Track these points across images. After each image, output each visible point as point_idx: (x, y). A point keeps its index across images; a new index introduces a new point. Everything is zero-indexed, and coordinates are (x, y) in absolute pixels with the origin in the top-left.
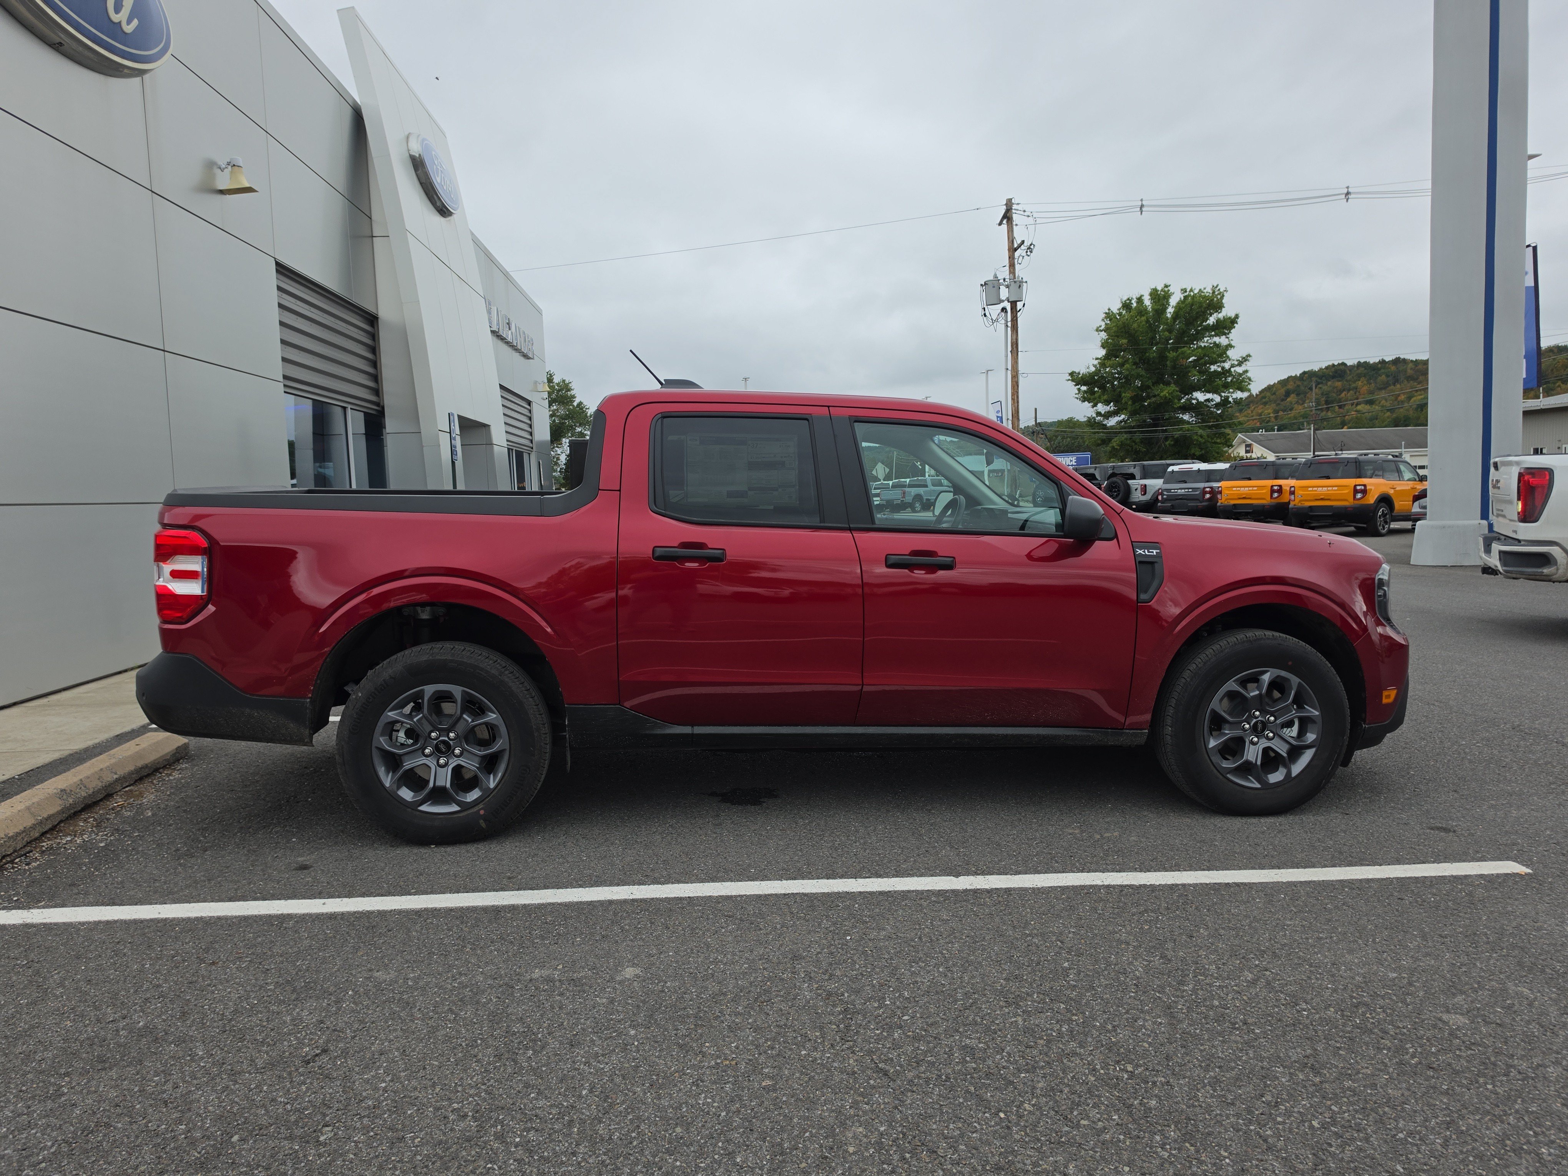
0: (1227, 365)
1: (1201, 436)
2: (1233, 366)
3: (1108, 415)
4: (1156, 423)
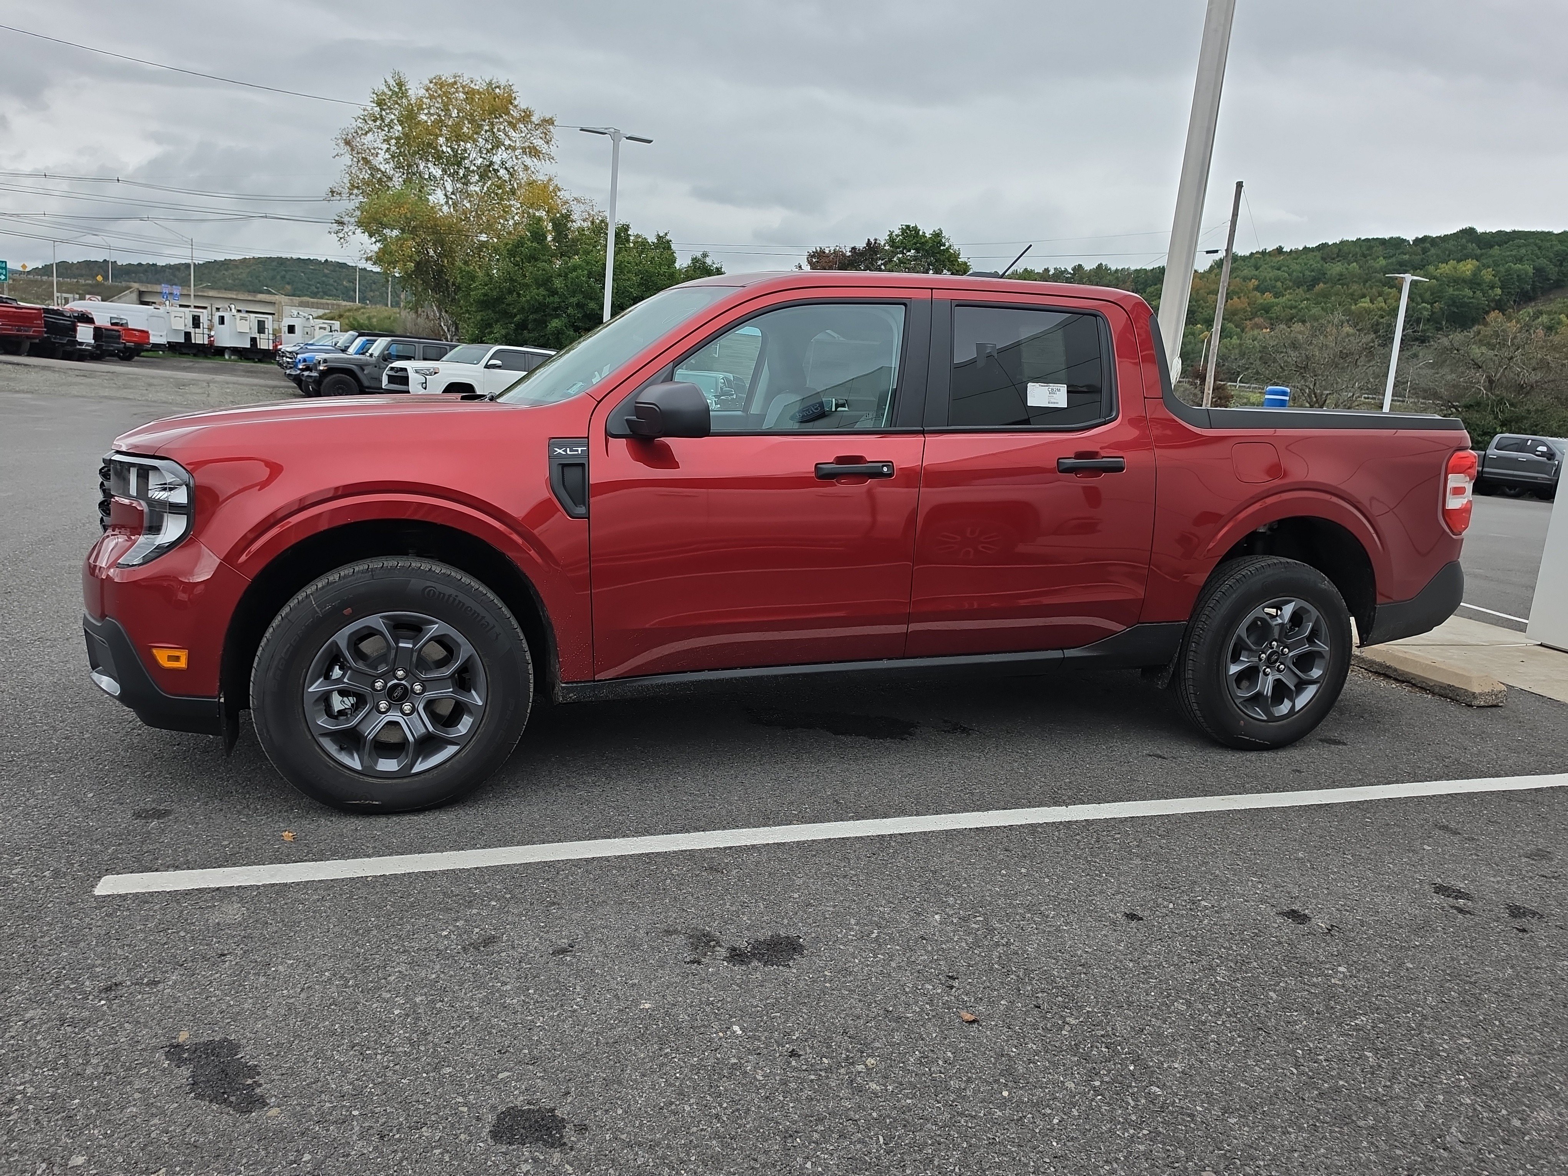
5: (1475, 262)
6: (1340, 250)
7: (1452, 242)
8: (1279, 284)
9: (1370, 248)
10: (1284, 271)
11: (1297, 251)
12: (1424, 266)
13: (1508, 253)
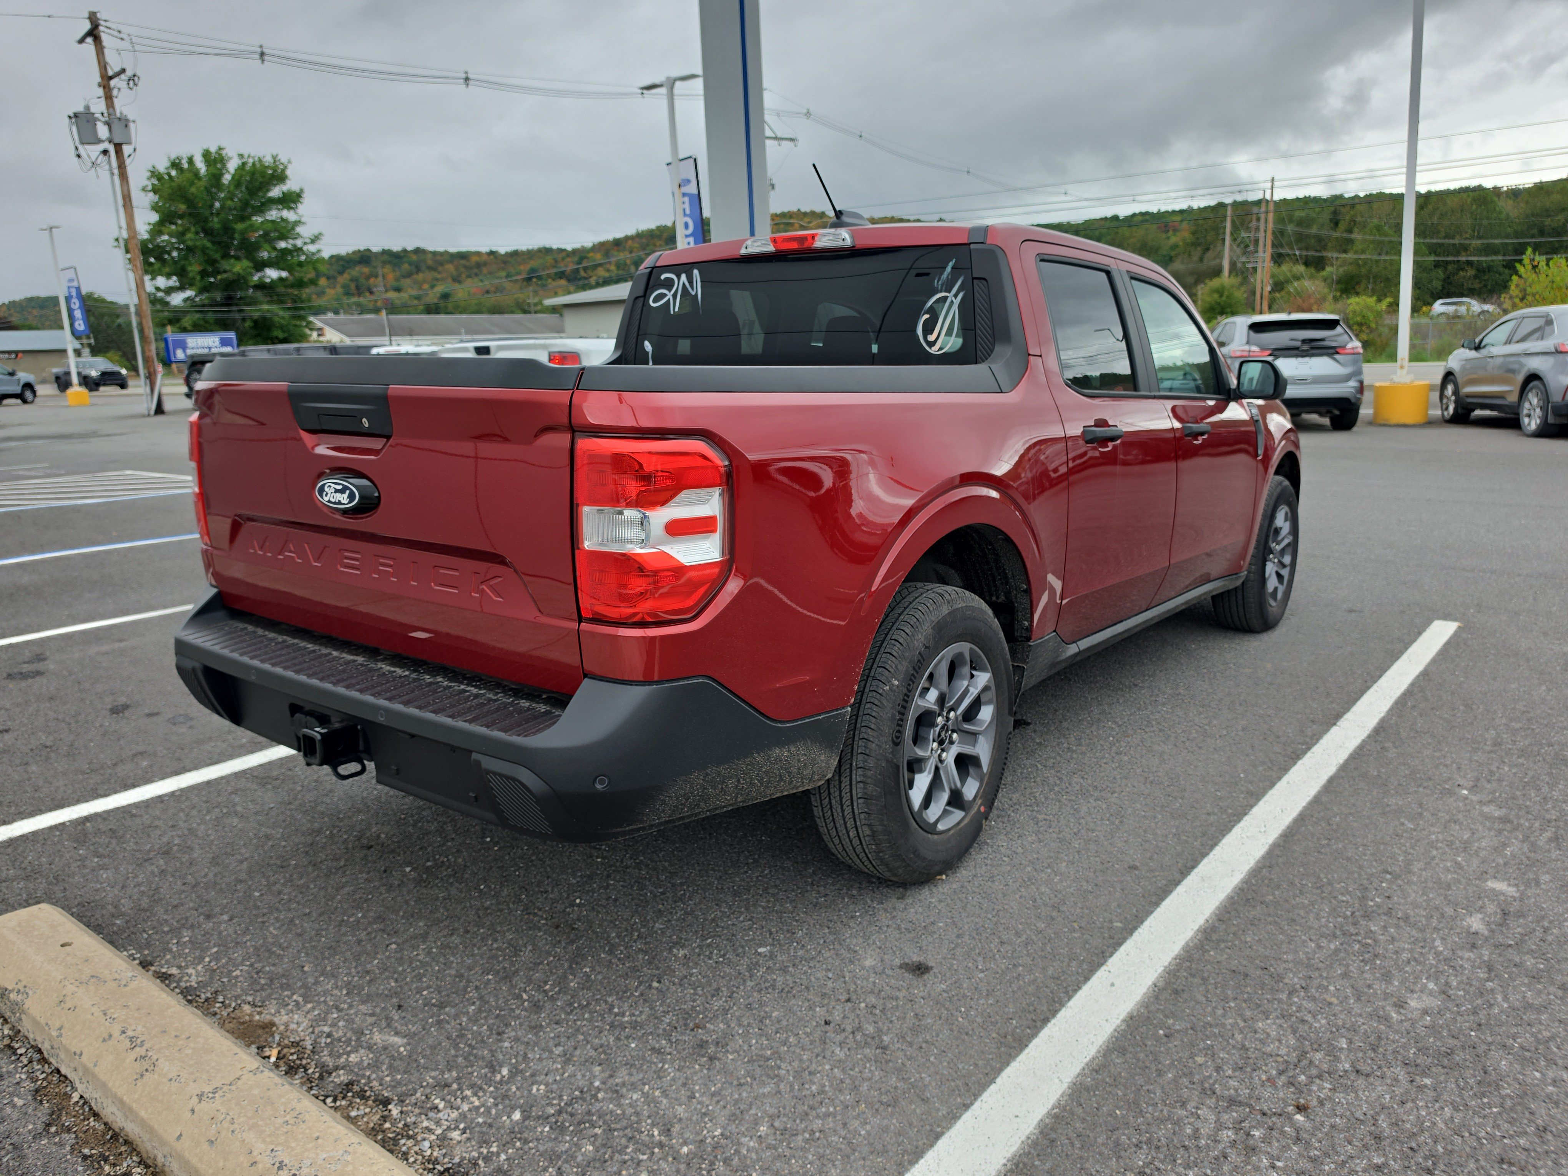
0: (299, 243)
1: (283, 318)
2: (305, 243)
3: (169, 291)
4: (229, 301)
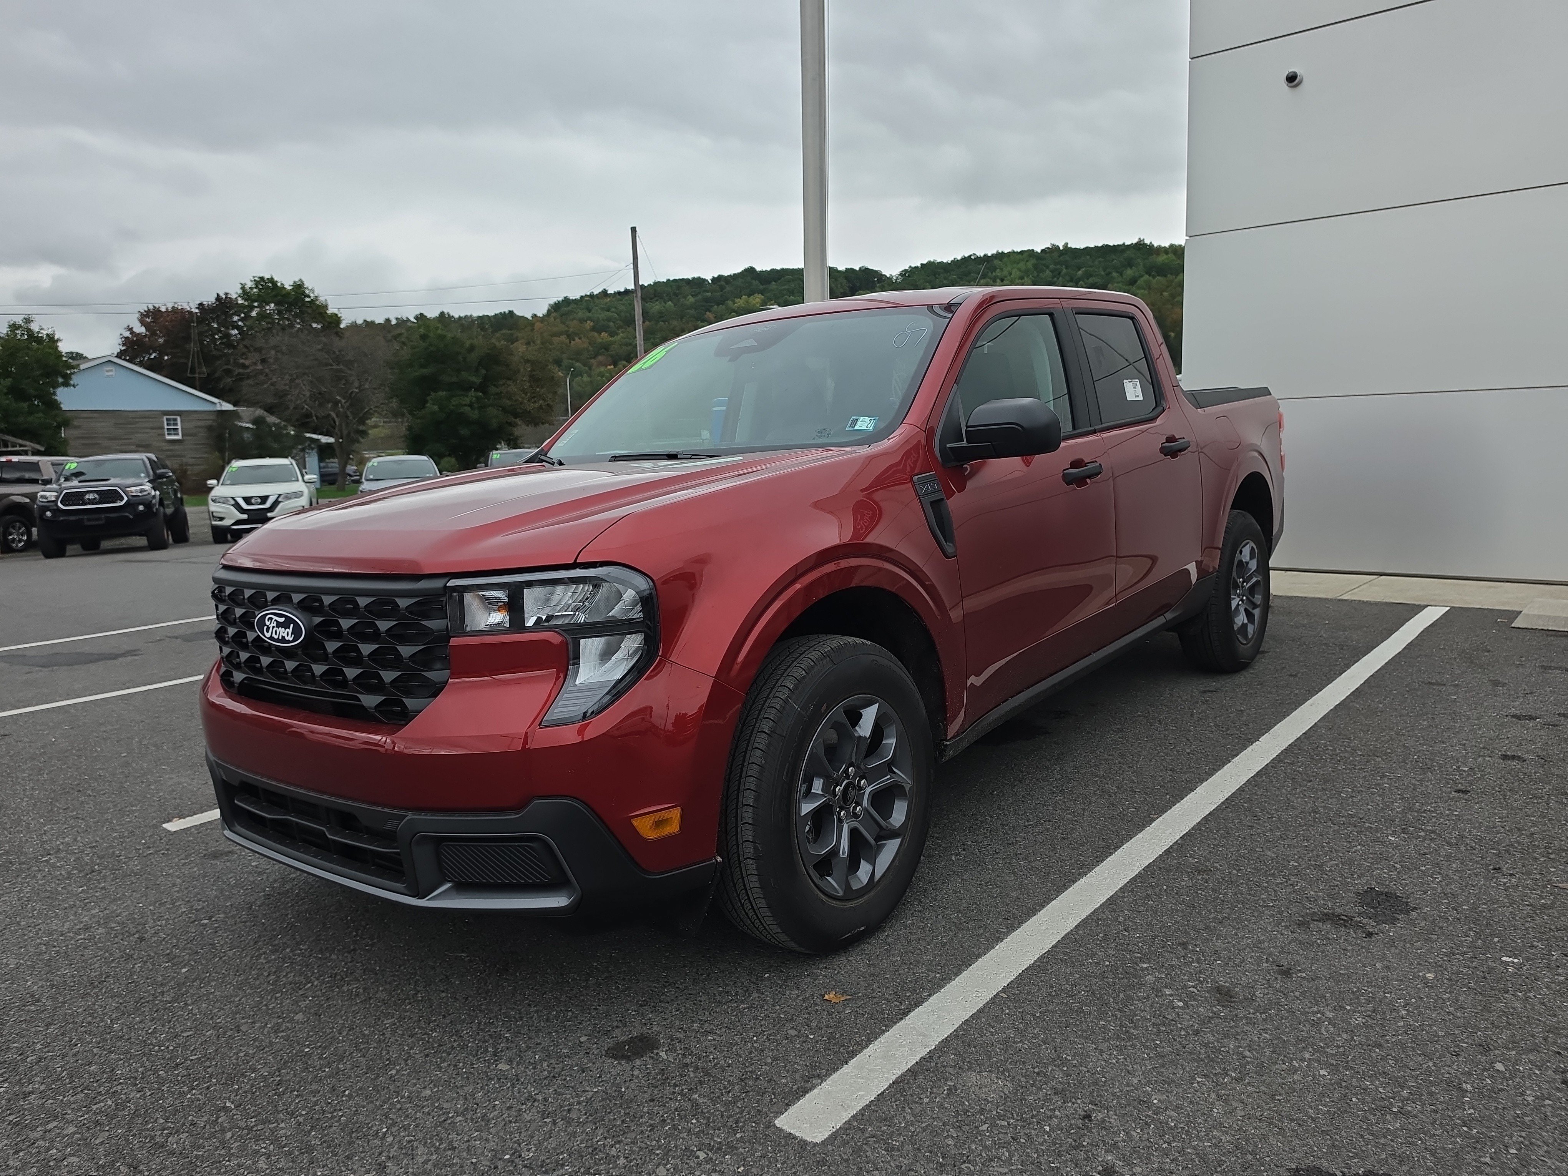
5: (760, 296)
6: (655, 290)
7: (741, 280)
8: (611, 324)
9: (679, 287)
10: (613, 312)
11: (619, 293)
12: (724, 301)
13: (783, 287)
